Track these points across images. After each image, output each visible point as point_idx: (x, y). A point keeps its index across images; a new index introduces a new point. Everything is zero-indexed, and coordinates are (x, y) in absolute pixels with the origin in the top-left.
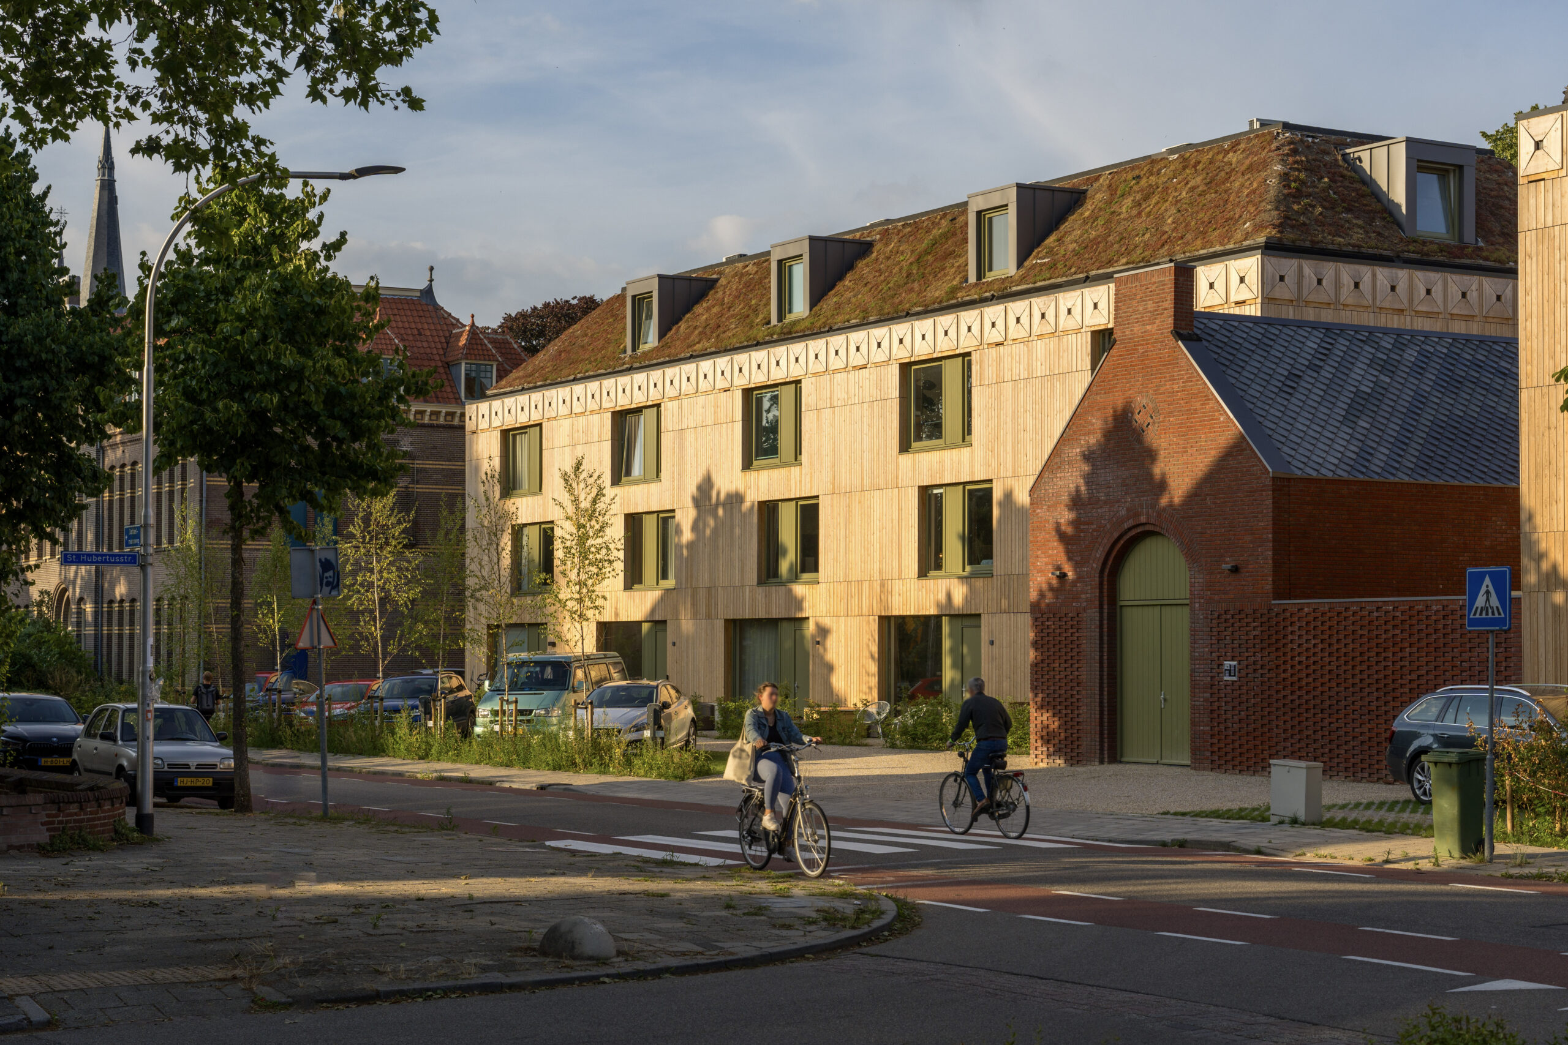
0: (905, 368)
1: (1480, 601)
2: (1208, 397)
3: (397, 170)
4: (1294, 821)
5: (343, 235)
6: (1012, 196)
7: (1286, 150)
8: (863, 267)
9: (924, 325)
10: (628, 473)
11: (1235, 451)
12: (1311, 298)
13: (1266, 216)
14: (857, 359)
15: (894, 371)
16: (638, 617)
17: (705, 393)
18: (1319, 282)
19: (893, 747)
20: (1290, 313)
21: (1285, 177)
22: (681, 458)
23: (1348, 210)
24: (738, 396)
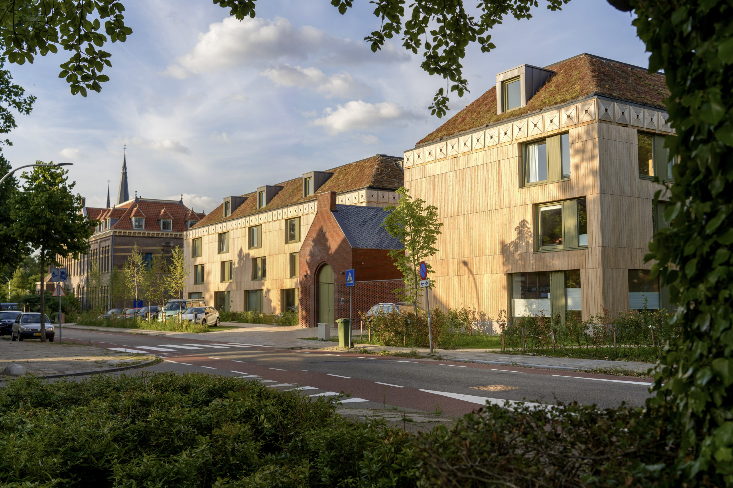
0: (287, 220)
1: (348, 279)
2: (338, 227)
3: (72, 164)
4: (323, 340)
5: (74, 182)
6: (312, 175)
7: (380, 162)
8: (280, 193)
9: (290, 209)
10: (223, 250)
11: (344, 241)
12: (381, 201)
13: (370, 179)
14: (275, 219)
15: (284, 221)
16: (223, 290)
17: (240, 228)
18: (383, 197)
19: (278, 325)
20: (375, 205)
21: (378, 169)
22: (234, 246)
23: (395, 178)
24: (247, 229)
